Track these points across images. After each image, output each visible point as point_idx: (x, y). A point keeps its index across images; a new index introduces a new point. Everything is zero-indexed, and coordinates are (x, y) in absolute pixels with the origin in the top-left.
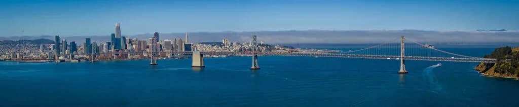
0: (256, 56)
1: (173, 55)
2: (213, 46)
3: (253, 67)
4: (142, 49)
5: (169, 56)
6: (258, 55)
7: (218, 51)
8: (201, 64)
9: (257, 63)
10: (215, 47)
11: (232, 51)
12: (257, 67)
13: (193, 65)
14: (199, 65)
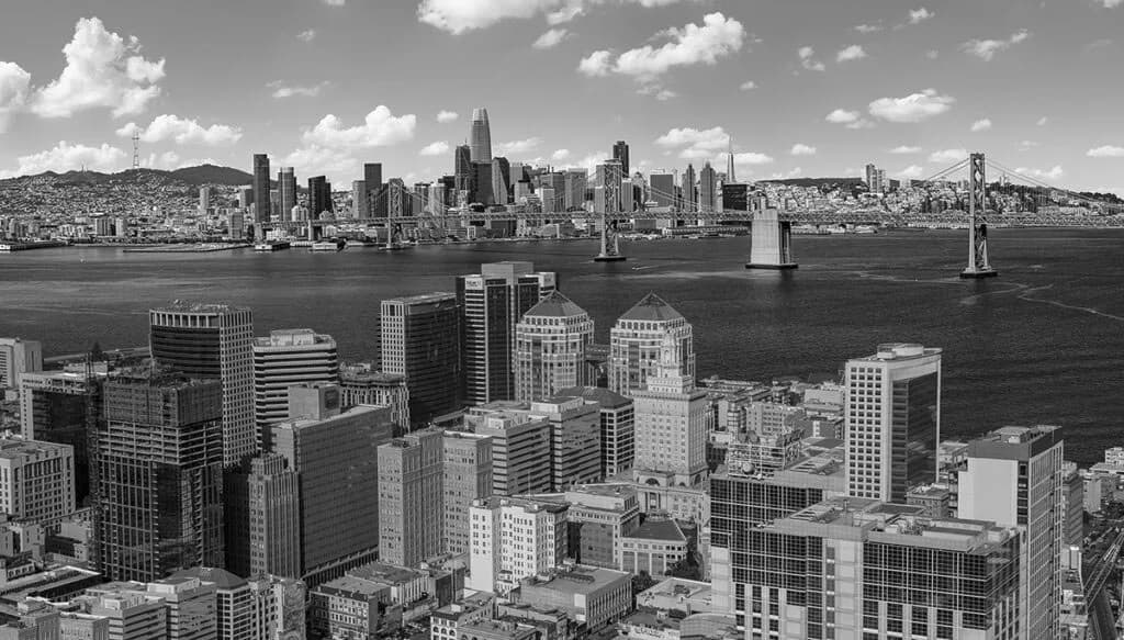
0: (984, 227)
1: (680, 223)
2: (826, 191)
3: (971, 269)
4: (568, 204)
5: (665, 227)
7: (844, 210)
8: (783, 255)
9: (985, 256)
10: (833, 198)
11: (895, 209)
12: (987, 268)
13: (754, 261)
14: (776, 262)
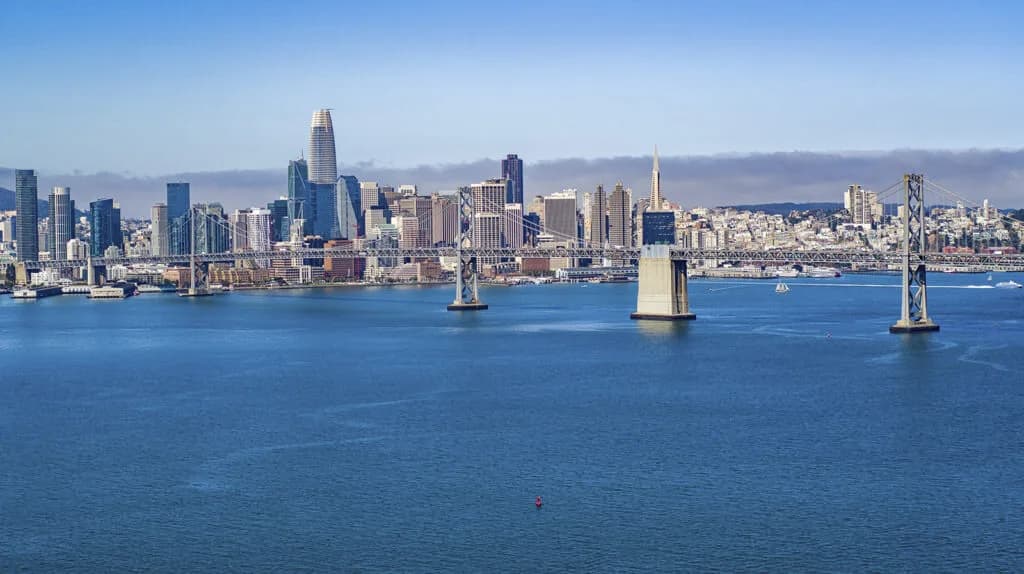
0: (922, 268)
1: (584, 263)
2: (794, 221)
3: (904, 322)
4: (437, 237)
5: (561, 267)
6: (929, 267)
7: (812, 245)
8: (676, 302)
9: (923, 306)
10: (802, 230)
12: (926, 321)
13: (641, 310)
14: (667, 310)
